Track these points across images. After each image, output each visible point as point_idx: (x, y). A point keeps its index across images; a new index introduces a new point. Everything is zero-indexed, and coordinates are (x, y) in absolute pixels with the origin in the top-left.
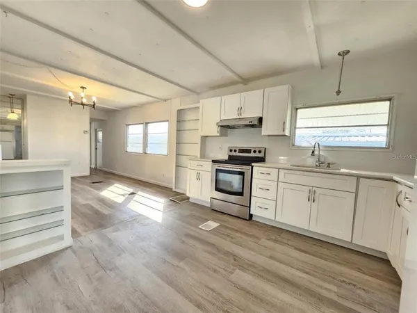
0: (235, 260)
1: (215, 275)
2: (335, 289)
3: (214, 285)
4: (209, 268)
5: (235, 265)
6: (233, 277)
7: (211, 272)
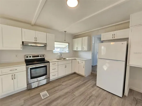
0: (70, 93)
1: (75, 100)
2: (80, 82)
3: (79, 101)
4: (72, 101)
5: (72, 94)
6: (77, 95)
7: (74, 100)
